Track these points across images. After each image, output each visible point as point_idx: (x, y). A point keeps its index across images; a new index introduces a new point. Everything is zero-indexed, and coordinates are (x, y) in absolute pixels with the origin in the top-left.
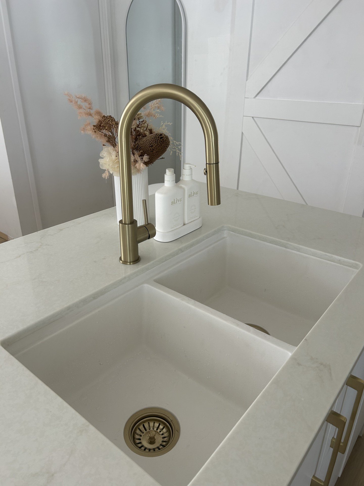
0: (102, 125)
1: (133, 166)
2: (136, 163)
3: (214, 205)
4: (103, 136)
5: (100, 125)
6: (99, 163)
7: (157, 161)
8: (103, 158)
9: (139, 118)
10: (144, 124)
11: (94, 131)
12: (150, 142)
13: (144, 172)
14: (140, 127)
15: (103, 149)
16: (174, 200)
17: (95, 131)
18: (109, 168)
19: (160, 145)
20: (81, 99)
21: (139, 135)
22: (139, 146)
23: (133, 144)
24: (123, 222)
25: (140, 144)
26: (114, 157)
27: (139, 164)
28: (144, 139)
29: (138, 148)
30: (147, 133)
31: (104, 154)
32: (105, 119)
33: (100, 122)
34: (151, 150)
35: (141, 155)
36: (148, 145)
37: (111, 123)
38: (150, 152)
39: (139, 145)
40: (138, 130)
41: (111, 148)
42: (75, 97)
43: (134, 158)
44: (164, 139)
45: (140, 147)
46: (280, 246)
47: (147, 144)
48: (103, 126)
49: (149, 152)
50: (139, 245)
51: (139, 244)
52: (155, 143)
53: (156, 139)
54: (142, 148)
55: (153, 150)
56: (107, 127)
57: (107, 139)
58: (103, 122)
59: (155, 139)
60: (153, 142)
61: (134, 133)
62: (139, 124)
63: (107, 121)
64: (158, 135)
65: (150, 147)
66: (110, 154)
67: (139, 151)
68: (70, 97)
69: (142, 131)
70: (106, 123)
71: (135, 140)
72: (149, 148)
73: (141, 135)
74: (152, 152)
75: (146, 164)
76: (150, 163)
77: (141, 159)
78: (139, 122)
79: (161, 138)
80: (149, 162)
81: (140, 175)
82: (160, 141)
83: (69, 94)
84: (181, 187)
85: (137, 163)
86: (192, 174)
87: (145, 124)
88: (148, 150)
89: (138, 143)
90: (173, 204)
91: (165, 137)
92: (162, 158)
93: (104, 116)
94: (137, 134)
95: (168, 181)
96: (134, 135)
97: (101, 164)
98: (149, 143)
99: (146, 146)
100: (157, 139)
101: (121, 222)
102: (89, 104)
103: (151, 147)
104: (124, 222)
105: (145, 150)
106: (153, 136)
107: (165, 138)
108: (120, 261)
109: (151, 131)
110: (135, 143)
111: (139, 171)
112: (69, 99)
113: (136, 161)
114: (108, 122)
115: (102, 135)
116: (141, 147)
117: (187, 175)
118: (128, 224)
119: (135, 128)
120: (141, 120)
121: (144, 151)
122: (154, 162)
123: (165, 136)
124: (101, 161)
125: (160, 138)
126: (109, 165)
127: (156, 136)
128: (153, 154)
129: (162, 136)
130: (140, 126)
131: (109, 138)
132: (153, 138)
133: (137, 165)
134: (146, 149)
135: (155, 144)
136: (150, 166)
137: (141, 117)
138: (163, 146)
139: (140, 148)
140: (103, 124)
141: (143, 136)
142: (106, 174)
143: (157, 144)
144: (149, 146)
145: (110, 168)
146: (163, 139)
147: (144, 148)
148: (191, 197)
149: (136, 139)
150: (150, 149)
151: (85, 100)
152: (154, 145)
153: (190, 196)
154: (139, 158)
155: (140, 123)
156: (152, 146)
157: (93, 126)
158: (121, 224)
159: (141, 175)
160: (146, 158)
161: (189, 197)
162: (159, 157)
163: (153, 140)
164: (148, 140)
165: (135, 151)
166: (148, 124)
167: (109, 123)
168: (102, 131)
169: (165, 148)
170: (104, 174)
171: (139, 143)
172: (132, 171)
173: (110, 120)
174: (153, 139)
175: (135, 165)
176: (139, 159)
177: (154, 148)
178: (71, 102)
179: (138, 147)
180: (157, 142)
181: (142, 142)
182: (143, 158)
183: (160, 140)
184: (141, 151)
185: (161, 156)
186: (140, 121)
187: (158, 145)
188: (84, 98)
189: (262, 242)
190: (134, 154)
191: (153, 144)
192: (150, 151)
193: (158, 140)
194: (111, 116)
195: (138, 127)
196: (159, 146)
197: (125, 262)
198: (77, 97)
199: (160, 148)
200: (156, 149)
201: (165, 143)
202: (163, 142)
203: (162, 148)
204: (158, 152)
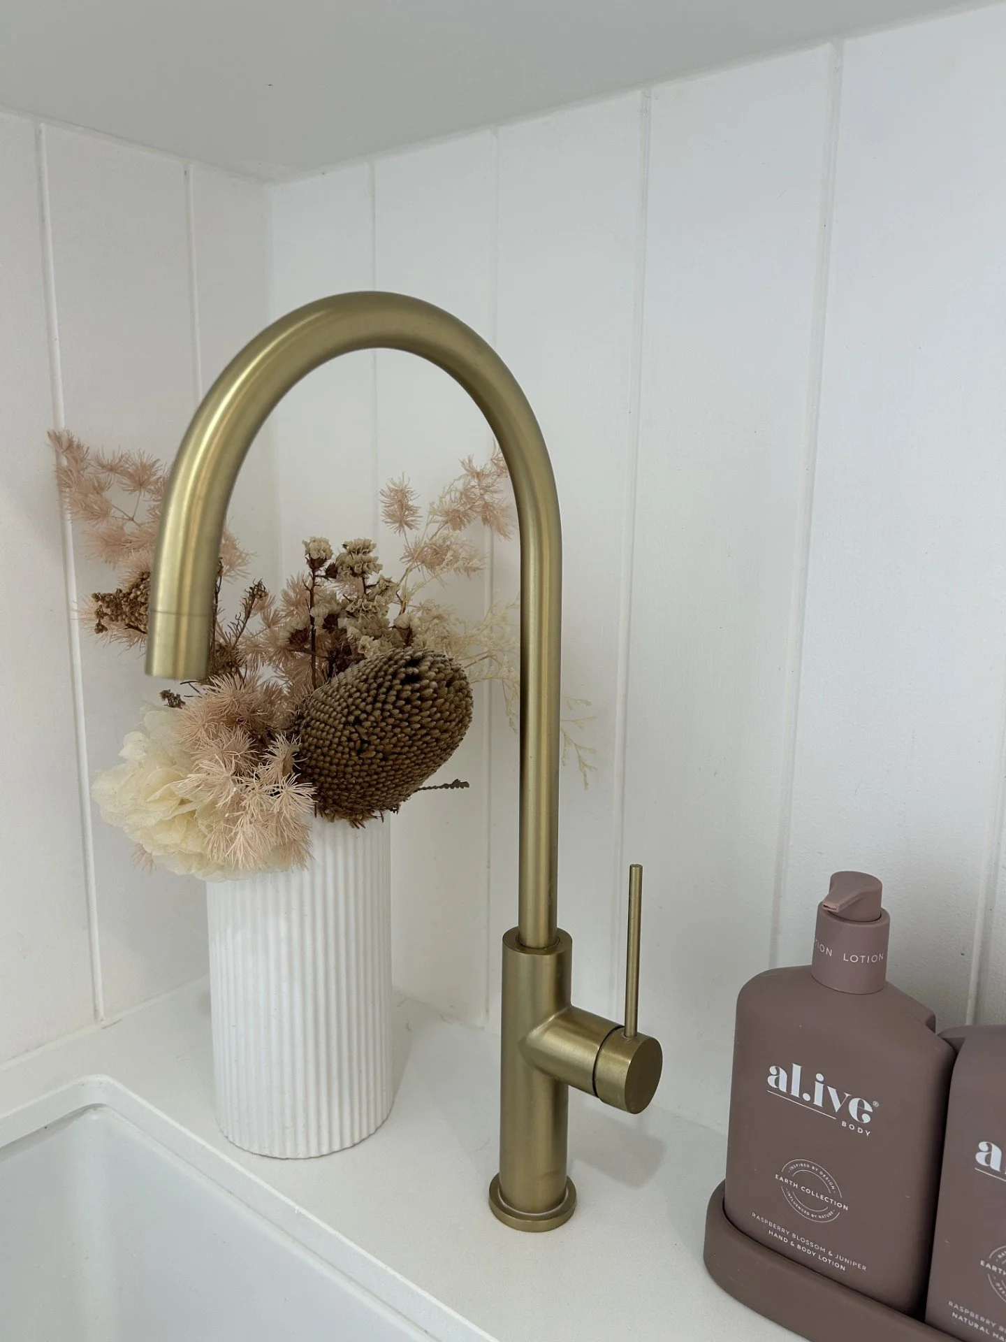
12: (351, 696)
19: (401, 720)
34: (355, 742)
36: (340, 716)
38: (351, 754)
44: (428, 687)
47: (335, 709)
49: (343, 753)
52: (371, 706)
53: (380, 686)
55: (363, 742)
59: (376, 685)
60: (366, 700)
64: (394, 662)
65: (346, 723)
72: (344, 729)
74: (359, 752)
79: (411, 679)
91: (432, 673)
99: (330, 716)
100: (388, 684)
103: (353, 724)
107: (434, 683)
125: (403, 683)
127: (385, 669)
128: (366, 767)
129: (416, 670)
135: (375, 709)
143: (384, 710)
144: (345, 719)
146: (417, 685)
147: (322, 730)
152: (366, 719)
156: (358, 721)
162: (424, 775)
177: (369, 735)
180: (385, 702)
183: (400, 691)
187: (391, 721)
193: (390, 688)
199: (403, 735)
200: (382, 739)
201: (435, 709)
202: (419, 702)
203: (415, 735)
204: (396, 756)
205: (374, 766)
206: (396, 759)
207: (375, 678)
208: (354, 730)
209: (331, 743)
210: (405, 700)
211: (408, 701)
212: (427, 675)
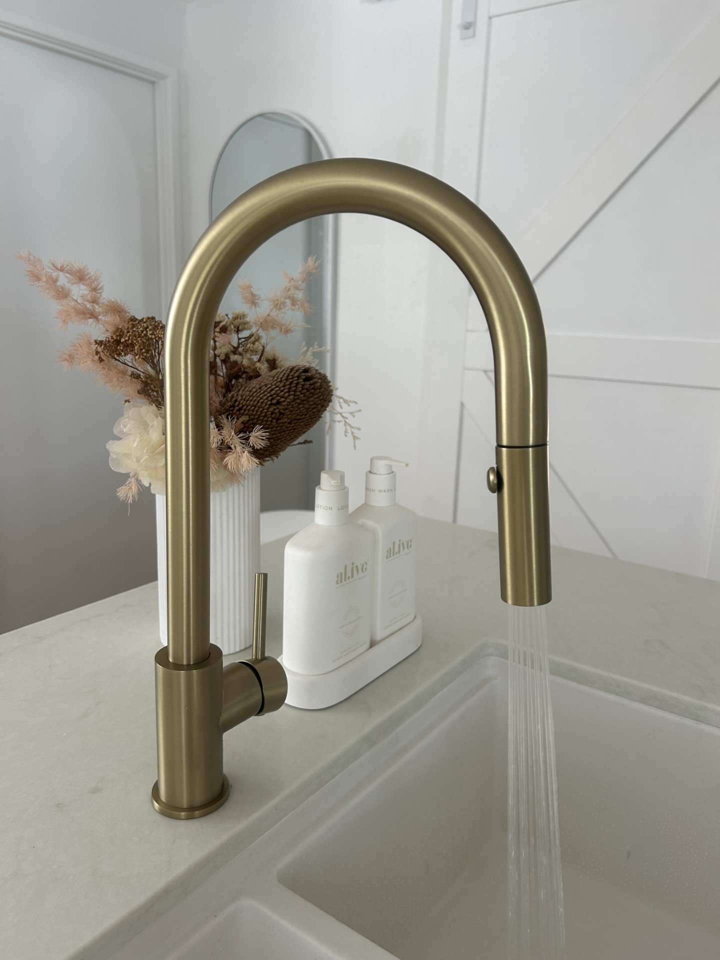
0: (123, 340)
1: (217, 462)
2: (226, 453)
3: (528, 604)
4: (129, 378)
5: (118, 342)
6: (107, 454)
7: (289, 449)
8: (120, 439)
9: (238, 328)
10: (254, 343)
11: (97, 357)
12: (272, 390)
13: (250, 482)
14: (240, 354)
15: (125, 413)
16: (346, 567)
17: (100, 358)
18: (139, 469)
19: (303, 401)
20: (68, 275)
21: (237, 377)
22: (237, 403)
23: (217, 399)
24: (171, 660)
25: (240, 398)
26: (155, 435)
27: (234, 455)
28: (254, 383)
29: (232, 410)
30: (263, 367)
31: (125, 426)
32: (133, 326)
33: (119, 332)
34: (276, 414)
35: (245, 430)
36: (266, 401)
37: (151, 334)
38: (271, 421)
39: (236, 401)
40: (235, 362)
41: (147, 410)
42: (51, 266)
43: (220, 437)
44: (316, 382)
45: (241, 406)
46: (679, 715)
47: (261, 399)
48: (126, 345)
49: (267, 421)
50: (229, 737)
51: (226, 736)
52: (287, 394)
53: (291, 383)
54: (245, 410)
55: (281, 414)
56: (140, 346)
57: (138, 386)
58: (128, 332)
59: (288, 383)
60: (282, 391)
61: (222, 371)
62: (239, 344)
63: (141, 329)
64: (297, 371)
65: (271, 404)
66: (144, 426)
67: (238, 419)
68: (35, 267)
69: (245, 362)
70: (135, 336)
71: (224, 390)
72: (269, 408)
73: (244, 376)
74: (277, 420)
75: (260, 454)
76: (269, 456)
77: (244, 441)
78: (239, 339)
79: (308, 379)
80: (267, 453)
81: (236, 488)
82: (303, 389)
83: (32, 258)
84: (363, 526)
85: (230, 453)
86: (395, 489)
87: (256, 343)
88: (265, 416)
89: (233, 397)
90: (341, 582)
91: (318, 375)
92: (306, 442)
93: (133, 319)
94: (232, 372)
95: (326, 508)
96: (222, 374)
97: (115, 456)
98: (269, 395)
99: (258, 402)
100: (296, 382)
101: (161, 657)
102: (95, 290)
103: (275, 405)
104: (174, 658)
105: (257, 417)
106: (282, 374)
107: (320, 381)
108: (153, 804)
109: (273, 364)
110: (224, 396)
111: (233, 477)
112: (31, 273)
113: (225, 448)
114: (142, 331)
115: (124, 373)
116: (243, 406)
117: (380, 491)
118: (189, 667)
119: (227, 356)
120: (245, 334)
121: (253, 419)
122: (282, 453)
123: (319, 373)
124: (114, 448)
125: (305, 380)
126: (138, 461)
127: (292, 373)
128: (279, 428)
129: (310, 374)
130: (240, 349)
131: (146, 384)
132: (281, 378)
133: (230, 459)
134: (259, 413)
135: (289, 396)
136: (269, 463)
137: (245, 324)
138: (312, 403)
139: (240, 409)
140: (127, 338)
141: (250, 378)
142: (130, 488)
143: (295, 395)
144: (269, 402)
145: (141, 470)
146: (312, 382)
147: (253, 411)
148: (392, 558)
149: (228, 387)
150: (272, 413)
151: (81, 276)
152: (284, 401)
153: (390, 553)
154: (235, 437)
155: (240, 342)
156: (278, 403)
157: (96, 341)
158: (160, 667)
159: (239, 491)
160: (258, 438)
161: (387, 558)
163: (282, 384)
164: (266, 385)
165: (224, 421)
166: (264, 347)
167: (146, 335)
168: (122, 359)
169: (319, 411)
170: (124, 487)
171: (237, 395)
172: (213, 478)
173: (150, 328)
174: (281, 381)
175: (223, 459)
176: (235, 441)
177: (285, 410)
178: (38, 279)
179: (234, 406)
180: (295, 391)
181: (248, 393)
182: (249, 437)
183: (303, 385)
184: (241, 420)
185: (304, 433)
186: (241, 336)
187: (298, 401)
188: (80, 271)
189: (612, 697)
190: (219, 427)
191: (282, 397)
192: (271, 419)
193: (297, 384)
194: (153, 318)
195: (234, 353)
196: (299, 404)
197: (171, 810)
198: (57, 268)
199: (304, 408)
200: (291, 411)
201: (320, 394)
202: (313, 391)
203: (309, 408)
204: (296, 421)
205: (284, 428)
206: (296, 423)
207: (287, 379)
208: (276, 408)
209: (259, 417)
210: (306, 389)
211: (307, 390)
212: (315, 376)
